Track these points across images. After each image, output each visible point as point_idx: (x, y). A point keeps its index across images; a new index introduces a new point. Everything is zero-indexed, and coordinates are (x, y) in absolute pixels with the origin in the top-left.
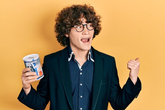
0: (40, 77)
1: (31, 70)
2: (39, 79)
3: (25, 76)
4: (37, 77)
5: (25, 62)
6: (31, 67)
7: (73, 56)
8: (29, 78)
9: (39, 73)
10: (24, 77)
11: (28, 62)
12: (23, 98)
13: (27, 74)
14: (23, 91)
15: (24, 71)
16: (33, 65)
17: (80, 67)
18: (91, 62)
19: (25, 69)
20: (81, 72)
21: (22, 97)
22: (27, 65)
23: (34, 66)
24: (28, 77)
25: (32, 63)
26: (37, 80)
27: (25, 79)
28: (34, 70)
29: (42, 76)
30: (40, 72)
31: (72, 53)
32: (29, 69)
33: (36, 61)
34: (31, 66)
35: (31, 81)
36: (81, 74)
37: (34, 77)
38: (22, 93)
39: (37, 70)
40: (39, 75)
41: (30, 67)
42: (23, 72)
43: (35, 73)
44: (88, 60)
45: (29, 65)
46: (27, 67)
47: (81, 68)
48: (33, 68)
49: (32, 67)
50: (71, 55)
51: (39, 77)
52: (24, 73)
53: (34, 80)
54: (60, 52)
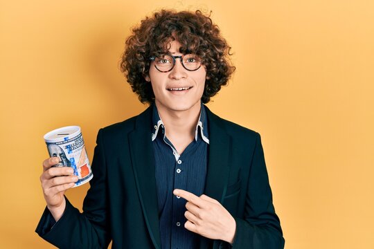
0: (82, 180)
1: (62, 162)
2: (79, 185)
3: (47, 176)
4: (75, 179)
5: (48, 144)
6: (60, 155)
7: (162, 129)
8: (57, 180)
9: (79, 171)
10: (46, 179)
11: (55, 143)
12: (48, 230)
13: (52, 172)
14: (47, 213)
15: (47, 166)
16: (66, 151)
17: (177, 157)
18: (203, 144)
19: (47, 161)
20: (179, 166)
21: (46, 226)
22: (53, 152)
23: (69, 153)
24: (55, 178)
25: (63, 146)
26: (76, 185)
27: (47, 183)
28: (69, 163)
29: (87, 178)
30: (84, 168)
31: (160, 123)
32: (57, 160)
33: (74, 142)
34: (61, 152)
35: (60, 188)
36: (179, 171)
37: (68, 179)
38: (46, 219)
39: (76, 162)
40: (79, 174)
41: (58, 156)
42: (44, 166)
43: (70, 170)
44: (195, 139)
45: (56, 149)
46: (52, 155)
47: (180, 159)
48: (65, 157)
49: (63, 155)
50: (157, 128)
51: (80, 178)
52: (46, 169)
53: (67, 187)
54: (133, 121)
